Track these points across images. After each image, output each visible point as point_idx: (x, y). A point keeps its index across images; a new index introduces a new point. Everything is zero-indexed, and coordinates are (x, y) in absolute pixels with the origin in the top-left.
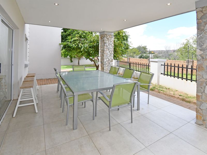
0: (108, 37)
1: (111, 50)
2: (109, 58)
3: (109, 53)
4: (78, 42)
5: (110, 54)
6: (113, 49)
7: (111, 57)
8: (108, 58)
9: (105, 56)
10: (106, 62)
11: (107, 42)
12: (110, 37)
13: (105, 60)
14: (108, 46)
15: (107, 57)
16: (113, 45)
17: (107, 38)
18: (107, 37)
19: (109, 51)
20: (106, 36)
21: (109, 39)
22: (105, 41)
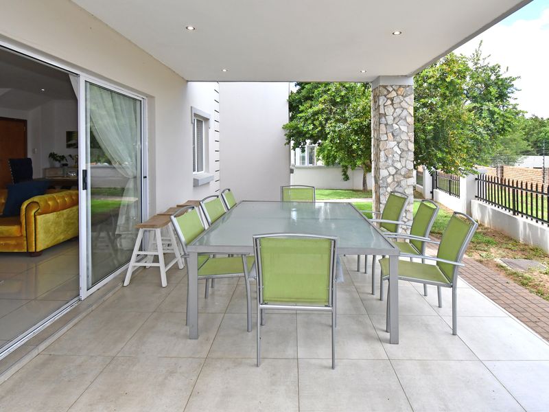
0: (394, 94)
1: (404, 137)
2: (398, 165)
3: (396, 149)
4: (325, 116)
5: (403, 151)
6: (412, 135)
7: (403, 160)
8: (393, 166)
9: (382, 158)
10: (386, 178)
11: (390, 110)
12: (399, 92)
13: (384, 173)
14: (394, 125)
15: (390, 162)
16: (411, 120)
17: (388, 99)
18: (389, 96)
19: (398, 143)
20: (385, 93)
21: (396, 100)
22: (382, 107)
